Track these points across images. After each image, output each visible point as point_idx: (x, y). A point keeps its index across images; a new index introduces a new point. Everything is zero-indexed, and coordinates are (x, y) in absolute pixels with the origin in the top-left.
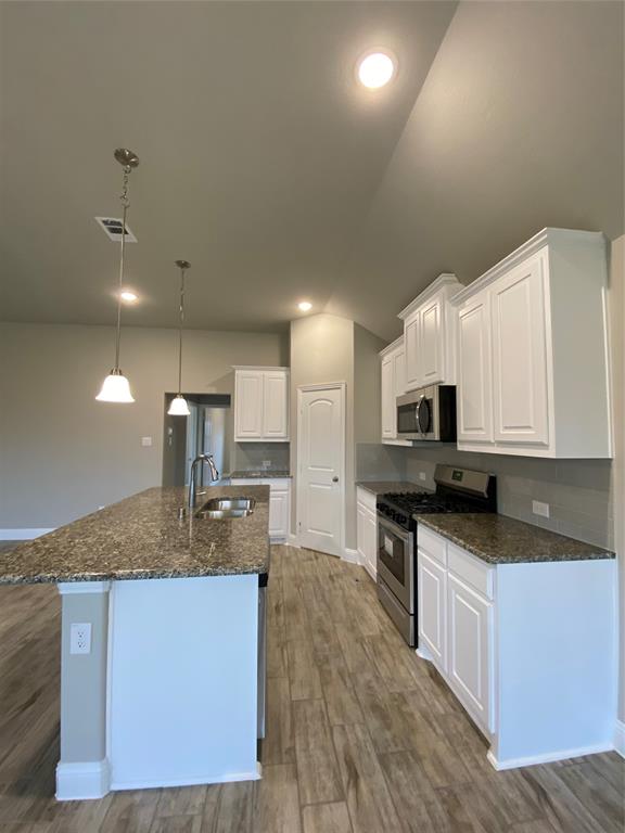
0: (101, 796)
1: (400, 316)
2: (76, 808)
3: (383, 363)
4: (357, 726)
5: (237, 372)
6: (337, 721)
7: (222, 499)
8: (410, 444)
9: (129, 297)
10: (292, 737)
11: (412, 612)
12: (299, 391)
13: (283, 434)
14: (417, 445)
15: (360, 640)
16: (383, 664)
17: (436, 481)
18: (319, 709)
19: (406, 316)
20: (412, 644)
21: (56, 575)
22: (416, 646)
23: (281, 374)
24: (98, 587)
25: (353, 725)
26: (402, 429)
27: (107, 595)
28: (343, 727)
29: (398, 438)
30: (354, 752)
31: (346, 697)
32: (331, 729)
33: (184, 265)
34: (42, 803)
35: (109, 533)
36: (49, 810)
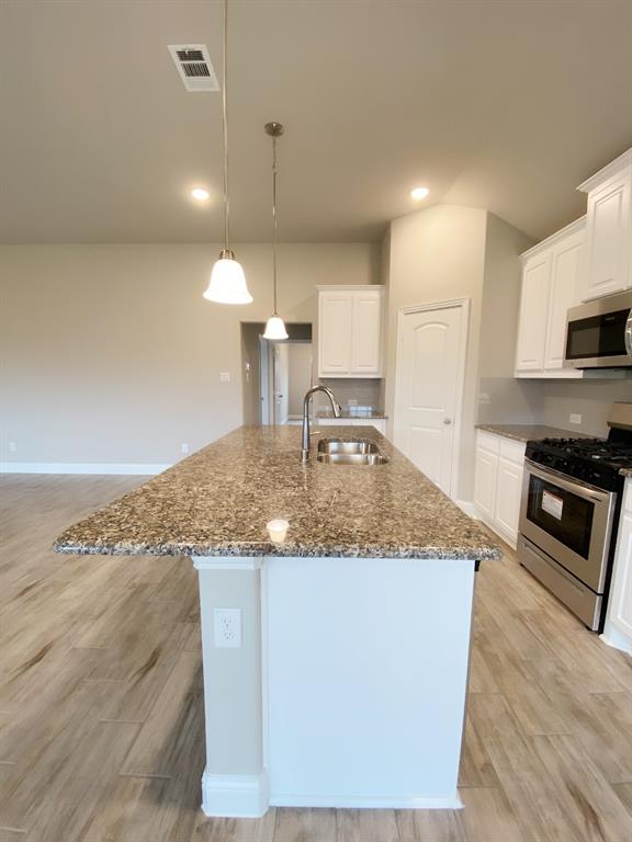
0: (260, 816)
1: (582, 188)
2: (233, 831)
3: (526, 269)
4: (564, 738)
5: (321, 293)
6: (533, 729)
7: (331, 441)
8: (579, 375)
9: (200, 195)
10: (482, 749)
11: (600, 590)
12: (401, 314)
13: (374, 369)
14: (592, 375)
15: (518, 616)
16: (564, 653)
17: (609, 424)
18: (503, 710)
19: (592, 188)
20: (595, 627)
21: (190, 545)
22: (601, 631)
23: (372, 295)
24: (248, 563)
25: (559, 737)
26: (574, 353)
27: (258, 572)
28: (545, 738)
29: (565, 367)
30: (575, 777)
31: (532, 693)
32: (532, 741)
33: (274, 130)
34: (188, 817)
35: (230, 479)
36: (198, 829)
